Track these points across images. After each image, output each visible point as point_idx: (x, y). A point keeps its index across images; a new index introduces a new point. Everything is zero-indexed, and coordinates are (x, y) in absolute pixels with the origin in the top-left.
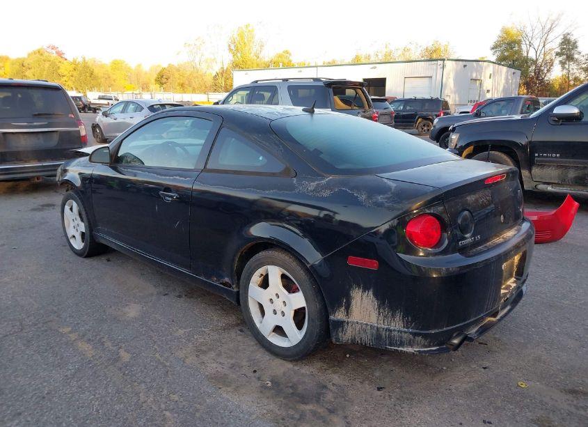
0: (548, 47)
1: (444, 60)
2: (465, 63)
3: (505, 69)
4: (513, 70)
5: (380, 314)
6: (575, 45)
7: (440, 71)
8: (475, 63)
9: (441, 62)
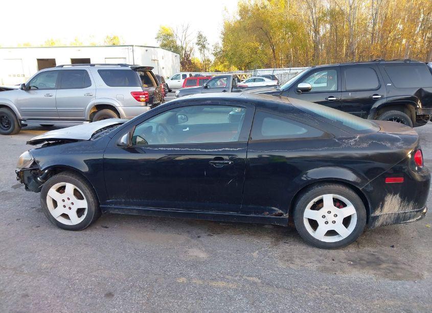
0: (187, 40)
1: (133, 46)
2: (146, 49)
3: (170, 53)
4: (175, 54)
5: (401, 206)
6: (205, 40)
7: (131, 54)
8: (152, 49)
9: (131, 47)
